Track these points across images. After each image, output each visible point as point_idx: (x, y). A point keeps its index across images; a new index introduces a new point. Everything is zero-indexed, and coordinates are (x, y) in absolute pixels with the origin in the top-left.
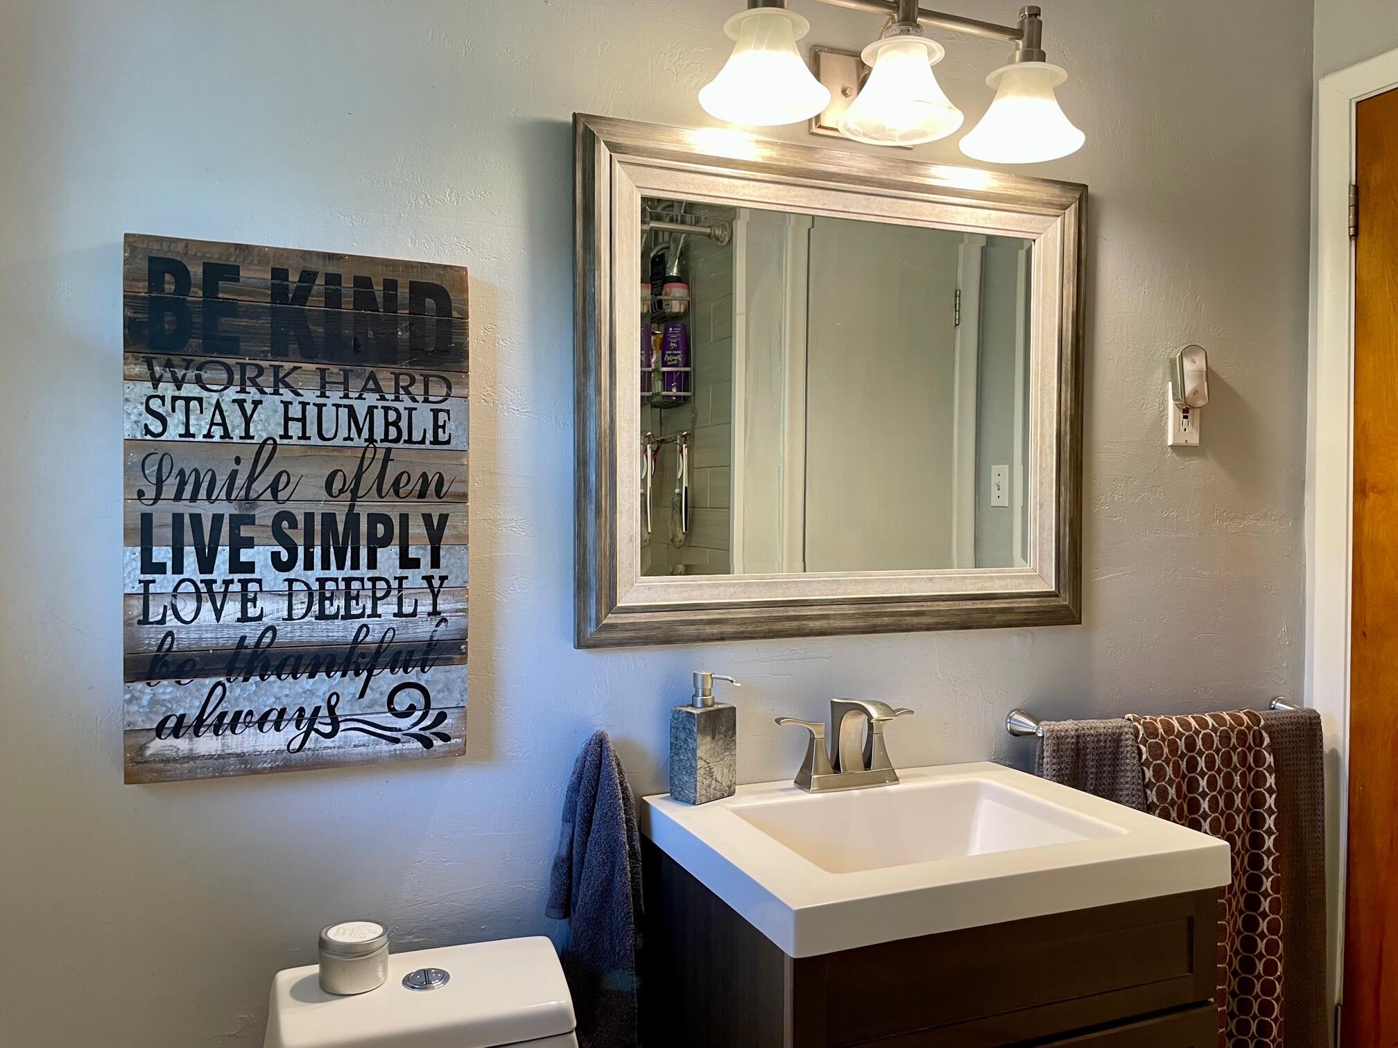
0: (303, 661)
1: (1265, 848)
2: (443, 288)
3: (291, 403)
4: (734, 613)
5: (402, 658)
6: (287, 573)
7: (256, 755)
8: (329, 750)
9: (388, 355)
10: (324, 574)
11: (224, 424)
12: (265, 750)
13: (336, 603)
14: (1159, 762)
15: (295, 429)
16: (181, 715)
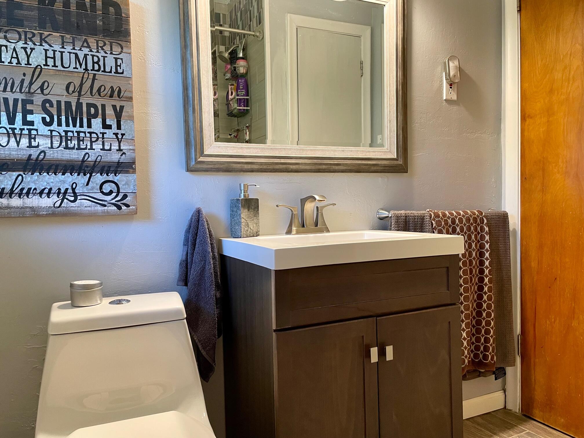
0: (59, 168)
1: (485, 265)
2: (117, 3)
3: (48, 50)
4: (258, 160)
5: (106, 169)
6: (49, 127)
7: (39, 208)
8: (73, 208)
9: (93, 31)
10: (67, 128)
11: (17, 58)
12: (43, 206)
13: (73, 142)
14: (440, 228)
15: (50, 62)
16: (2, 188)
